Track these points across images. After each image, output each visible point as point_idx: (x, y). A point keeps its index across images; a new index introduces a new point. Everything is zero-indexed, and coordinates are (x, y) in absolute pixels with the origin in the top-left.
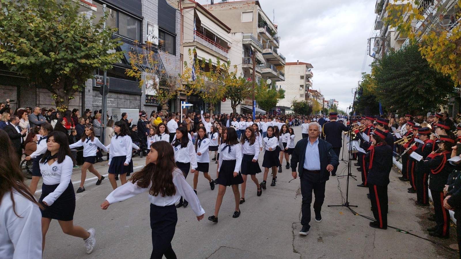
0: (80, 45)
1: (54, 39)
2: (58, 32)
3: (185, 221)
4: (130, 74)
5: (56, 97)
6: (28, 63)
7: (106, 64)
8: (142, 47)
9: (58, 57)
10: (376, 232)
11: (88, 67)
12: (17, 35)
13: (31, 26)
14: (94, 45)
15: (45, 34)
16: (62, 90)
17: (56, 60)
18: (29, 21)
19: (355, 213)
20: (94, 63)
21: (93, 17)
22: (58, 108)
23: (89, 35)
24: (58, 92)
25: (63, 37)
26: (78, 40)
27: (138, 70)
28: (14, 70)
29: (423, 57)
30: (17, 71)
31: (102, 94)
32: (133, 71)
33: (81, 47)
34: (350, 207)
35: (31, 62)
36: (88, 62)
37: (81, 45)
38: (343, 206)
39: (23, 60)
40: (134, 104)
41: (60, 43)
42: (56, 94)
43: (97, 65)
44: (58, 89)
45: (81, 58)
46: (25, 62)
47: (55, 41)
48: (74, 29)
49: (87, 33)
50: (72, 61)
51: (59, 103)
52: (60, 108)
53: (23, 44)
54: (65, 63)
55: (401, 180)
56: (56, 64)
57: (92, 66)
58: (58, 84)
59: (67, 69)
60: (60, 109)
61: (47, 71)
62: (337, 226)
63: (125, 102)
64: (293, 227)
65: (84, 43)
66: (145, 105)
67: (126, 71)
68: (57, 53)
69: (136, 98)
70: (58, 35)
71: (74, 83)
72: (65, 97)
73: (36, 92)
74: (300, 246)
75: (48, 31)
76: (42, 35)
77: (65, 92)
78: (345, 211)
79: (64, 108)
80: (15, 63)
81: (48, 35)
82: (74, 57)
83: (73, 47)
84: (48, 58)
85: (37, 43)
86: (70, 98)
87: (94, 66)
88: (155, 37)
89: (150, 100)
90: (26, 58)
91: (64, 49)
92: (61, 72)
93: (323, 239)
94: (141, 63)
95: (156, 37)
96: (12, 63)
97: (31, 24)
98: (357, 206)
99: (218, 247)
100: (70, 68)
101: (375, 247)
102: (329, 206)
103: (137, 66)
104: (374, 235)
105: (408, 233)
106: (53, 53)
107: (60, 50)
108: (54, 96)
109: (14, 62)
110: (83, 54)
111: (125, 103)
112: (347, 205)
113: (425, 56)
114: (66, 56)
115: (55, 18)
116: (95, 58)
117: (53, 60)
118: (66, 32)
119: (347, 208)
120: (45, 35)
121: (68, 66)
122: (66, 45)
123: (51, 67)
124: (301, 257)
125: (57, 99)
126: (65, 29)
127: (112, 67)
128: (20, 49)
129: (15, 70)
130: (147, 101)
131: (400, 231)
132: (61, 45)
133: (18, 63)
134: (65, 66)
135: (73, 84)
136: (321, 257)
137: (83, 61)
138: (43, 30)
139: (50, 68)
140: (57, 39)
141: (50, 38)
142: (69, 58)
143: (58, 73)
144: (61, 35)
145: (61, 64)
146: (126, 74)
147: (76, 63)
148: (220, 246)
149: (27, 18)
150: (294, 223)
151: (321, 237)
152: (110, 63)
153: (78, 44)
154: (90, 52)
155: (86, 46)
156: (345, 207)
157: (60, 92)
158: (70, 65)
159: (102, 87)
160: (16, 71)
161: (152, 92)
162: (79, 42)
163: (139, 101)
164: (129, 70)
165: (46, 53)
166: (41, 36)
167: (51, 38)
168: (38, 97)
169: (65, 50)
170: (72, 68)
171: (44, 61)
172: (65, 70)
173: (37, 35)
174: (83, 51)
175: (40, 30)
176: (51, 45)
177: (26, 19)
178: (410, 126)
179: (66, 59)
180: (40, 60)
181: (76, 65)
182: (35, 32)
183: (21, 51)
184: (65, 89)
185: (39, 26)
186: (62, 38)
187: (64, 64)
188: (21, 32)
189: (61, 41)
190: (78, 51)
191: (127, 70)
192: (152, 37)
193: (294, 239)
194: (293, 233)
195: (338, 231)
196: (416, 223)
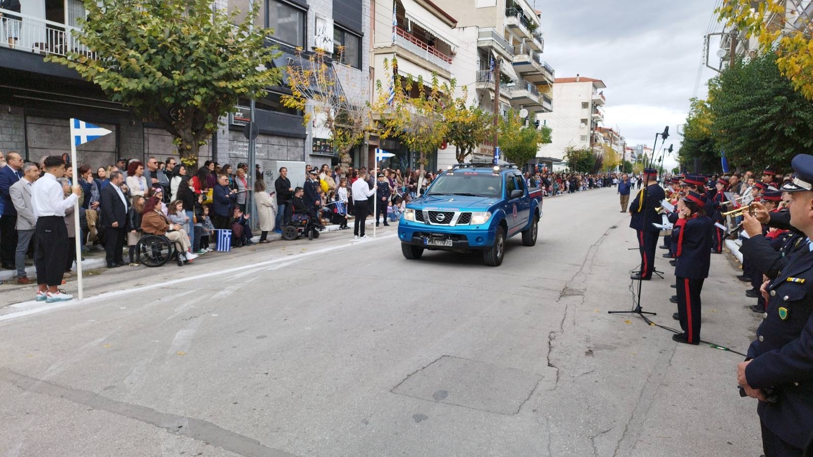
0: (217, 59)
1: (177, 50)
2: (184, 39)
3: (390, 324)
4: (289, 104)
5: (180, 143)
6: (140, 88)
7: (256, 88)
8: (308, 58)
9: (184, 78)
10: (678, 347)
11: (228, 94)
12: (123, 44)
13: (143, 30)
14: (239, 58)
15: (164, 43)
16: (189, 131)
17: (182, 83)
18: (139, 21)
19: (649, 323)
20: (239, 88)
21: (236, 13)
22: (182, 159)
23: (230, 41)
24: (182, 134)
25: (191, 47)
26: (213, 51)
27: (301, 97)
28: (117, 101)
29: (783, 74)
30: (122, 101)
31: (248, 138)
32: (294, 98)
33: (217, 62)
34: (643, 314)
35: (143, 87)
36: (230, 86)
37: (219, 58)
38: (633, 312)
39: (132, 84)
40: (294, 153)
41: (187, 56)
42: (180, 137)
43: (243, 90)
44: (183, 130)
45: (219, 80)
46: (135, 86)
47: (179, 52)
48: (209, 33)
49: (226, 38)
50: (205, 84)
51: (185, 152)
52: (185, 160)
53: (132, 59)
54: (195, 88)
55: (740, 279)
56: (181, 90)
57: (234, 92)
58: (183, 121)
59: (198, 99)
60: (187, 161)
61: (167, 100)
62: (619, 338)
63: (279, 149)
64: (549, 337)
65: (223, 56)
66: (311, 155)
67: (282, 99)
68: (182, 71)
69: (297, 144)
70: (183, 43)
71: (207, 119)
72: (193, 143)
73: (144, 133)
74: (559, 360)
75: (169, 37)
76: (159, 44)
77: (194, 133)
78: (635, 320)
79: (191, 160)
80: (119, 89)
81: (169, 45)
82: (209, 78)
83: (205, 61)
84: (170, 81)
85: (152, 56)
86: (200, 143)
87: (238, 91)
88: (328, 39)
89: (320, 147)
90: (137, 80)
91: (193, 65)
92: (189, 103)
93: (594, 353)
94: (306, 84)
95: (330, 40)
96: (116, 89)
97: (143, 27)
98: (655, 314)
99: (438, 355)
100: (202, 95)
101: (671, 365)
102: (609, 312)
103: (301, 89)
104: (674, 350)
105: (727, 349)
106: (178, 72)
107: (186, 68)
108: (177, 140)
109: (119, 87)
110: (222, 72)
111: (280, 152)
112: (639, 310)
113: (785, 71)
114: (196, 77)
115: (175, 14)
116: (240, 79)
117: (176, 83)
118: (196, 38)
119: (639, 315)
120: (164, 45)
121: (199, 93)
122: (196, 60)
123: (174, 94)
124: (558, 372)
125: (180, 145)
126: (193, 34)
127: (266, 94)
128: (128, 67)
129: (119, 100)
130: (314, 149)
131: (715, 346)
132: (189, 59)
133: (125, 89)
134: (195, 94)
135: (206, 121)
136: (587, 373)
137: (222, 84)
138: (162, 35)
139: (172, 96)
140: (182, 50)
141: (172, 49)
142: (200, 81)
143: (184, 105)
144: (188, 44)
145: (189, 90)
146: (284, 103)
147: (211, 88)
148: (442, 355)
149: (134, 17)
150: (552, 332)
151: (590, 351)
152: (261, 87)
153: (213, 57)
154: (233, 69)
155: (225, 59)
156: (637, 314)
157: (187, 133)
158: (203, 90)
159: (249, 125)
160: (120, 102)
161: (325, 134)
162: (215, 54)
163: (302, 149)
164: (288, 96)
165: (167, 73)
166: (159, 46)
167: (174, 49)
168: (146, 143)
169: (195, 67)
170: (204, 96)
171: (164, 85)
172: (194, 100)
173: (152, 45)
174: (221, 69)
175: (158, 37)
176: (174, 60)
177: (134, 19)
178: (759, 190)
179: (196, 81)
180: (158, 84)
181: (211, 90)
182: (149, 40)
183: (129, 69)
184: (192, 129)
185: (155, 30)
186: (189, 49)
187: (192, 90)
188: (127, 40)
189: (188, 52)
190: (214, 69)
191: (284, 96)
192: (322, 40)
193: (550, 351)
194: (550, 344)
195: (619, 344)
196: (746, 338)
